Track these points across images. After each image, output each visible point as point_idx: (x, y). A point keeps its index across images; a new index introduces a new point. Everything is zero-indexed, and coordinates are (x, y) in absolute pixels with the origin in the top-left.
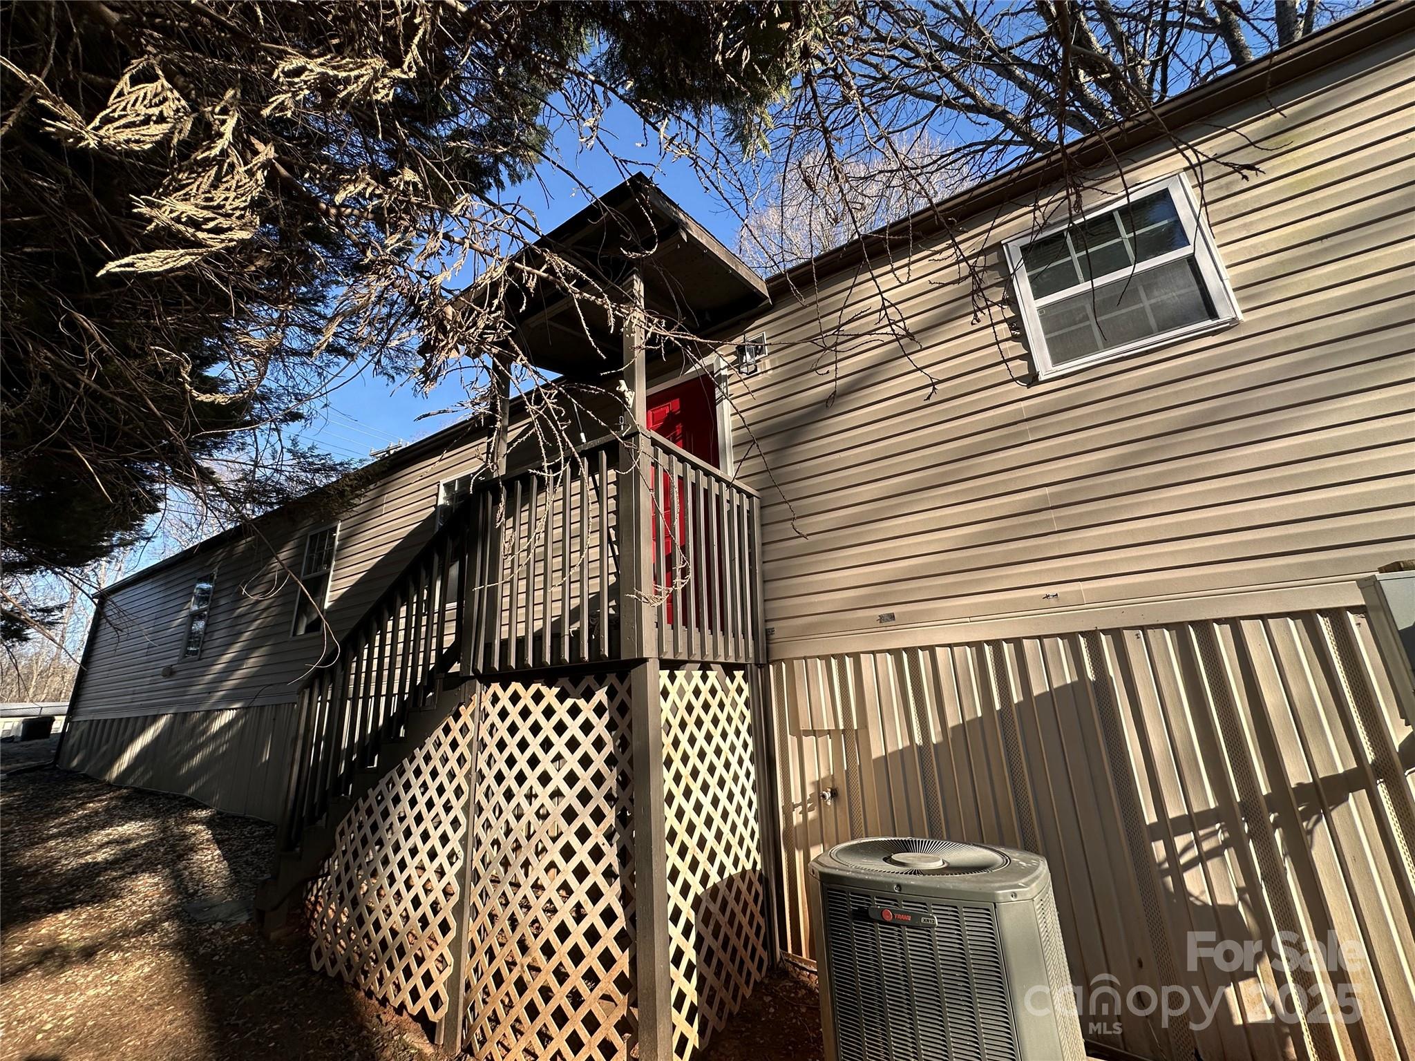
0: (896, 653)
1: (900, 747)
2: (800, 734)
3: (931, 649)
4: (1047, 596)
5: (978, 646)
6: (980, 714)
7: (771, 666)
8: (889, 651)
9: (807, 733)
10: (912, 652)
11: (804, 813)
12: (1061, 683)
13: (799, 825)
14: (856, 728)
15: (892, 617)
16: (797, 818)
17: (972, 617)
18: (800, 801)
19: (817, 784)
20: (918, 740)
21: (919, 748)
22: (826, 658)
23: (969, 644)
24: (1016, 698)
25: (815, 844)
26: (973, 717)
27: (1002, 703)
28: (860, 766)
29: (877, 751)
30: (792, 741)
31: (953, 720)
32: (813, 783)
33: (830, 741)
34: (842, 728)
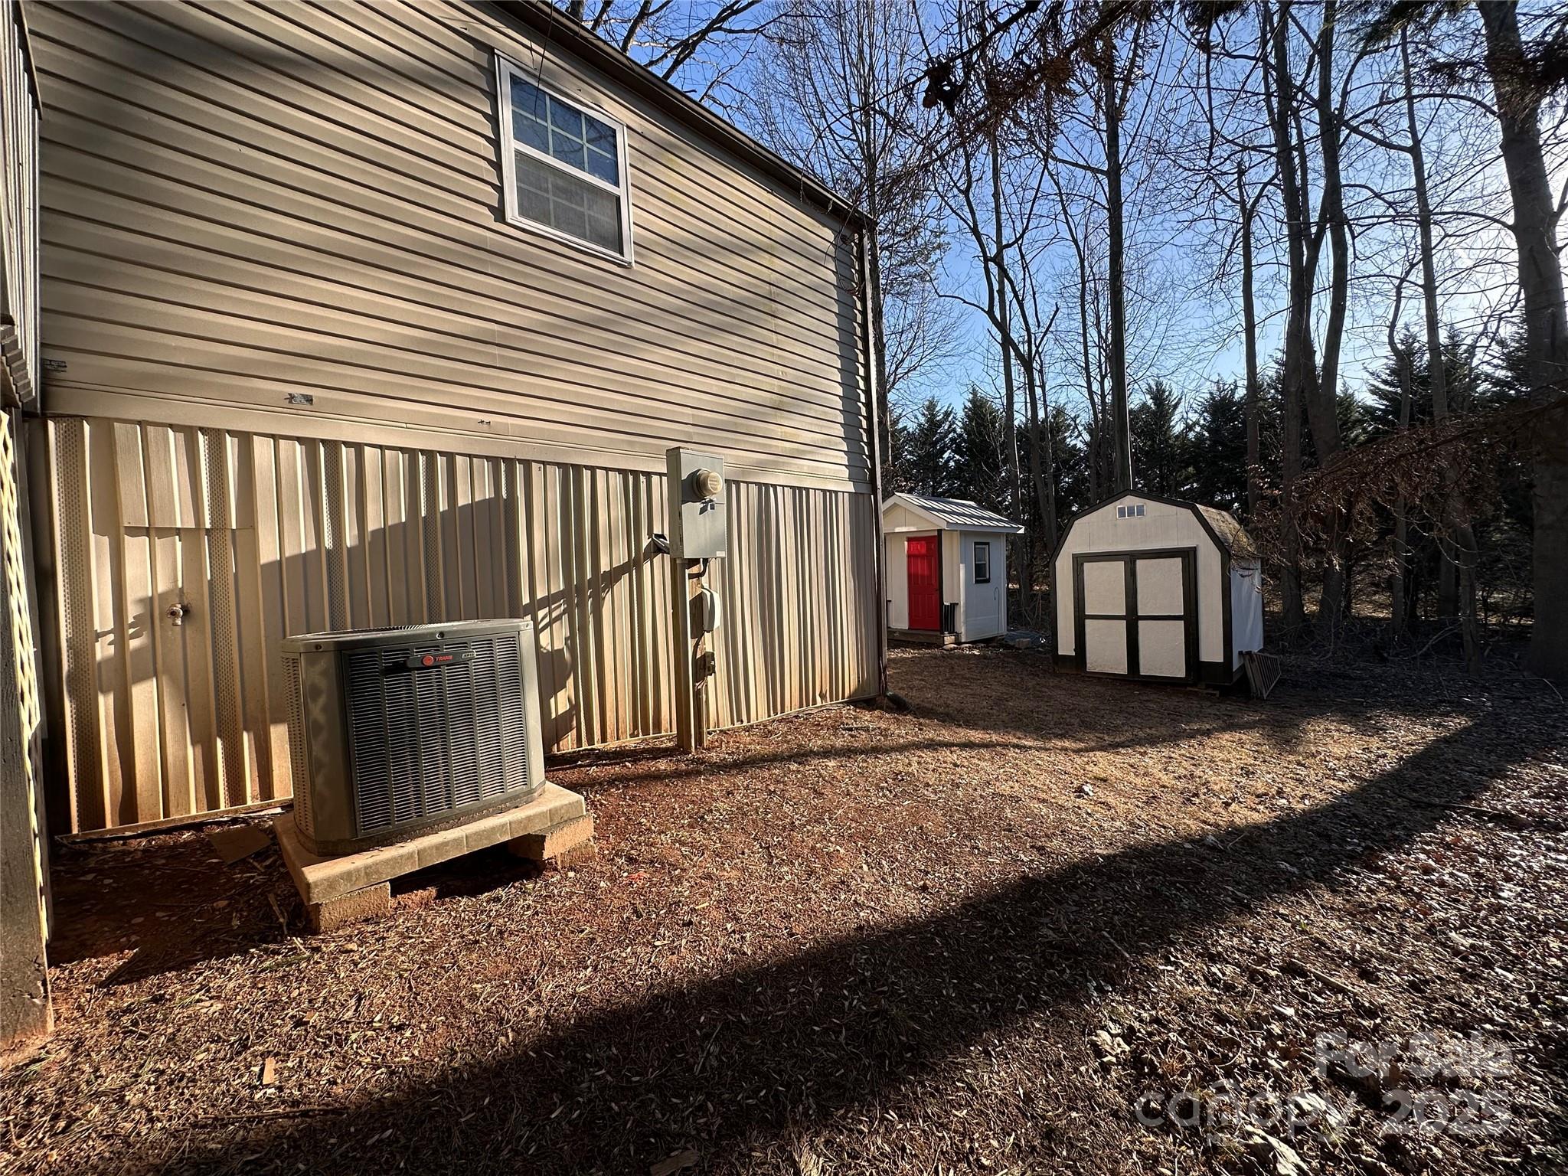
0: (309, 444)
1: (303, 551)
2: (115, 531)
3: (359, 448)
4: (482, 422)
5: (411, 453)
6: (403, 520)
7: (51, 425)
8: (299, 439)
9: (134, 531)
10: (333, 446)
11: (120, 643)
12: (482, 498)
13: (107, 661)
14: (234, 527)
15: (309, 400)
16: (103, 650)
17: (410, 424)
18: (110, 625)
19: (148, 602)
20: (328, 542)
21: (328, 552)
22: (189, 433)
23: (402, 450)
24: (443, 506)
25: (140, 679)
26: (396, 521)
27: (427, 511)
28: (236, 575)
29: (268, 553)
30: (98, 547)
31: (373, 523)
32: (141, 601)
33: (179, 545)
34: (208, 526)
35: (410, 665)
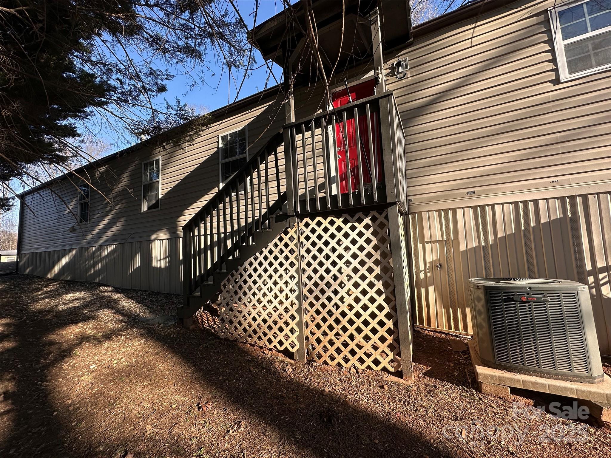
0: (474, 208)
1: (474, 246)
2: (423, 242)
3: (493, 206)
4: (553, 182)
5: (516, 204)
6: (514, 232)
7: (410, 215)
8: (471, 207)
9: (428, 242)
10: (483, 207)
11: (425, 274)
12: (555, 218)
13: (423, 279)
14: (452, 239)
15: (474, 192)
16: (422, 276)
17: (514, 192)
18: (423, 269)
19: (431, 263)
20: (483, 243)
21: (483, 247)
22: (439, 211)
23: (511, 203)
24: (533, 224)
25: (430, 285)
26: (510, 233)
27: (525, 226)
28: (453, 255)
29: (463, 248)
30: (420, 246)
31: (500, 234)
32: (429, 263)
33: (438, 245)
34: (445, 239)
35: (515, 299)
